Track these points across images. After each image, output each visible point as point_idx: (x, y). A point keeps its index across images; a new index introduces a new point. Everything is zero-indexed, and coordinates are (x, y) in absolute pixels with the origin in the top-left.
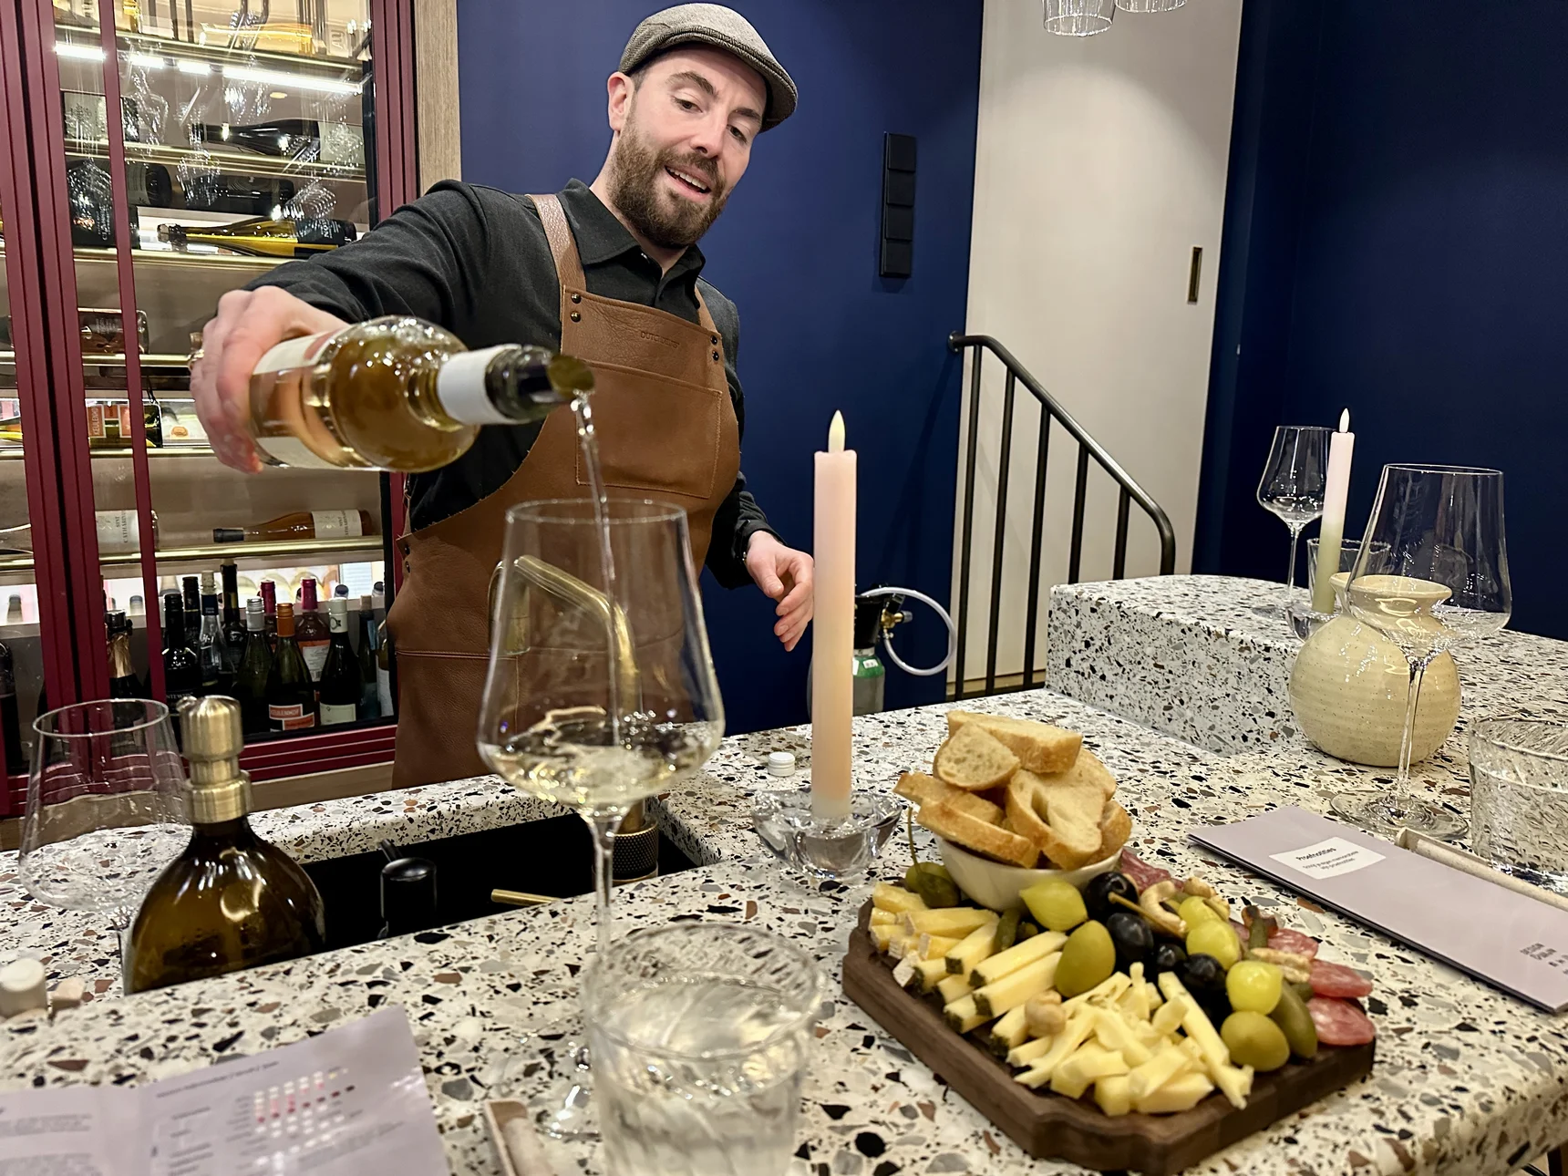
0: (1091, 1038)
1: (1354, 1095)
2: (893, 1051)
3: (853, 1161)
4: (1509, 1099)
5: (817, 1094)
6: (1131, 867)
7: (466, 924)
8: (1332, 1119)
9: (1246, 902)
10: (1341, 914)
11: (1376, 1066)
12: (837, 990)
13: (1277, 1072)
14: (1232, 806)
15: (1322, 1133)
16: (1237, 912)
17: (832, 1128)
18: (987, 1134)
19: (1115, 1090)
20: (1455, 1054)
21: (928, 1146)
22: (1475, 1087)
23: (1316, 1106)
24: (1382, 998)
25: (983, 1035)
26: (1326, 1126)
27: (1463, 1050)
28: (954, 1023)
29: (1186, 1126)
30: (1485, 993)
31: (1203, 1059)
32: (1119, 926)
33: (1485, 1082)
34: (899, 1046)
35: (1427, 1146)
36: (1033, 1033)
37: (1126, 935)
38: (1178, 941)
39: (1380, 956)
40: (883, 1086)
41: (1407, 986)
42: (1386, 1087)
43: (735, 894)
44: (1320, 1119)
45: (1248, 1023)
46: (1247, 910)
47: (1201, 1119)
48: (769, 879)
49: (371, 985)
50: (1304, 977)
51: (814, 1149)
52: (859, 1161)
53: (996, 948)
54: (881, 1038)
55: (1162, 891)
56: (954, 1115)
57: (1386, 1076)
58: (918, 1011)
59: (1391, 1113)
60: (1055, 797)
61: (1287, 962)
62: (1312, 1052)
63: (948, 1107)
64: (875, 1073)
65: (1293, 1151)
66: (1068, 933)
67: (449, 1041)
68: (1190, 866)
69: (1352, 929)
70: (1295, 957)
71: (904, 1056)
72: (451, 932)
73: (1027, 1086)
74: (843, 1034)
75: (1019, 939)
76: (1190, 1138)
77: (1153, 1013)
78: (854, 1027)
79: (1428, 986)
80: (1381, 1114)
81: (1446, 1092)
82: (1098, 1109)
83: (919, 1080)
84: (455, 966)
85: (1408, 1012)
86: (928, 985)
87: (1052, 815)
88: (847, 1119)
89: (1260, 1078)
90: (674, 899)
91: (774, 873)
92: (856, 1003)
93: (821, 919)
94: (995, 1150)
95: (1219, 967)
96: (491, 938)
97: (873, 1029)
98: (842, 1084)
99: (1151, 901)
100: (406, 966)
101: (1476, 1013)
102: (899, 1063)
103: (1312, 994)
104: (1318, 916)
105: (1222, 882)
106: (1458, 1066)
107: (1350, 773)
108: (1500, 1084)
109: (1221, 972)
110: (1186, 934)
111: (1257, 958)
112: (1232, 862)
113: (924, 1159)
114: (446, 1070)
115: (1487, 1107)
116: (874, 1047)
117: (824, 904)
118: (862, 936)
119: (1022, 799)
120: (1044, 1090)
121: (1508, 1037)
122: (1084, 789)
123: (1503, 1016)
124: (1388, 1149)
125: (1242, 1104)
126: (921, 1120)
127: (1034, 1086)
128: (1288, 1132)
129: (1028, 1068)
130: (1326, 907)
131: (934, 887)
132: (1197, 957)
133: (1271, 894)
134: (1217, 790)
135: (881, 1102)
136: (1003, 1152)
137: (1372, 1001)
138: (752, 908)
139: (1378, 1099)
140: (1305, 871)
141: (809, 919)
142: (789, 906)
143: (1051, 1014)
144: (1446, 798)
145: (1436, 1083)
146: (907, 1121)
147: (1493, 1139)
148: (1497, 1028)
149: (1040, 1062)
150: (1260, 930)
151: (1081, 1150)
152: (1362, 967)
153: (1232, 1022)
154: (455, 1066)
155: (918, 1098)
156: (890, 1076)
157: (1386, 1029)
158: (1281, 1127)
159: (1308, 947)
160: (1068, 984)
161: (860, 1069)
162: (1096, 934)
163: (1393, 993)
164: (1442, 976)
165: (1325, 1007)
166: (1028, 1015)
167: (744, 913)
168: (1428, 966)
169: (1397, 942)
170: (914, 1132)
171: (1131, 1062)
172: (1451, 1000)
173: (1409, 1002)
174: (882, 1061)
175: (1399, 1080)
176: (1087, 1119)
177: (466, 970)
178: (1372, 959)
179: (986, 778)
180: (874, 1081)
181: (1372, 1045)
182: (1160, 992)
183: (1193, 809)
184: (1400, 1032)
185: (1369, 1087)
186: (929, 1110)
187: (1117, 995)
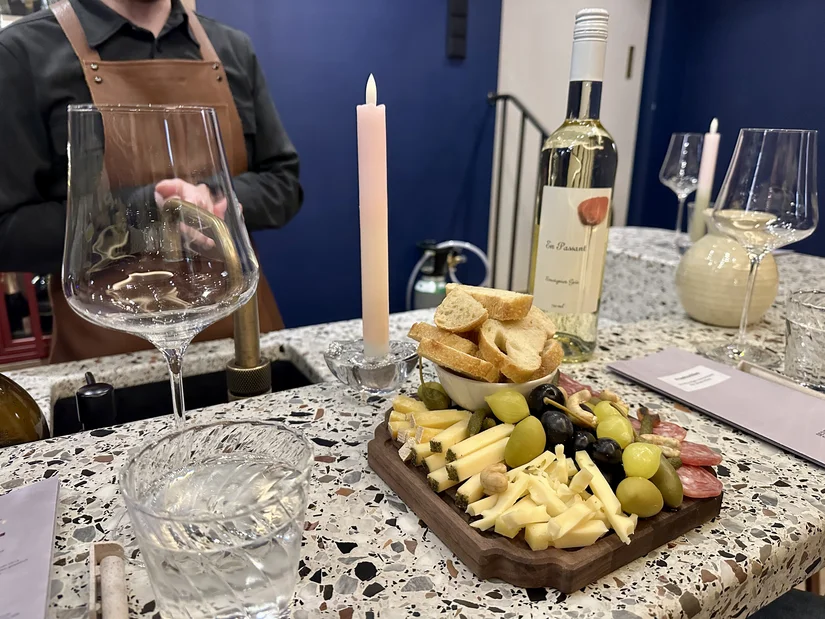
0: (526, 496)
1: (706, 530)
2: (394, 504)
3: (350, 583)
4: (810, 531)
5: (336, 535)
6: (565, 383)
7: (128, 425)
8: (691, 548)
9: (640, 405)
10: (702, 413)
11: (722, 511)
12: (365, 463)
13: (654, 518)
14: (636, 350)
15: (684, 557)
16: (634, 413)
17: (340, 559)
18: (450, 562)
19: (538, 533)
20: (774, 502)
21: (407, 571)
22: (788, 524)
23: (680, 539)
24: (727, 465)
25: (450, 495)
26: (686, 553)
27: (780, 498)
28: (433, 486)
29: (587, 557)
30: (794, 461)
31: (602, 510)
32: (549, 419)
33: (795, 520)
34: (399, 501)
35: (755, 565)
36: (487, 493)
37: (554, 426)
38: (592, 430)
39: (726, 439)
40: (383, 529)
41: (743, 457)
42: (727, 524)
43: (311, 405)
44: (682, 548)
45: (636, 485)
46: (640, 410)
47: (599, 552)
48: (336, 396)
49: (50, 464)
50: (676, 453)
51: (325, 574)
52: (356, 581)
53: (467, 435)
54: (388, 496)
55: (582, 396)
56: (429, 549)
57: (729, 517)
58: (411, 477)
59: (731, 543)
60: (512, 336)
61: (665, 443)
62: (679, 503)
63: (426, 543)
64: (379, 520)
65: (663, 571)
66: (516, 424)
67: (90, 501)
68: (607, 384)
69: (709, 422)
70: (671, 440)
71: (402, 508)
72: (117, 429)
73: (478, 530)
74: (362, 493)
75: (482, 429)
76: (590, 565)
77: (570, 479)
78: (371, 488)
79: (756, 457)
80: (725, 544)
81: (769, 528)
82: (527, 546)
83: (408, 524)
84: (111, 451)
85: (743, 474)
86: (419, 460)
87: (509, 347)
88: (354, 553)
89: (642, 522)
90: (270, 409)
91: (340, 391)
92: (376, 473)
93: (364, 419)
94: (454, 573)
95: (618, 447)
96: (141, 433)
97: (384, 488)
98: (355, 528)
99: (574, 404)
100: (79, 451)
101: (788, 474)
102: (396, 512)
103: (681, 464)
104: (688, 415)
105: (627, 394)
106: (776, 510)
107: (710, 331)
108: (804, 522)
109: (619, 450)
110: (597, 425)
111: (644, 440)
112: (634, 382)
113: (402, 581)
114: (82, 520)
115: (795, 537)
116: (382, 502)
117: (368, 410)
118: (383, 429)
119: (489, 337)
120: (490, 533)
121: (809, 489)
122: (533, 331)
123: (806, 476)
124: (728, 568)
125: (629, 542)
126: (406, 553)
127: (483, 530)
128: (660, 557)
129: (480, 517)
130: (692, 408)
131: (432, 397)
132: (603, 440)
133: (657, 401)
134: (628, 341)
135: (380, 540)
136: (460, 576)
137: (720, 467)
138: (321, 413)
139: (723, 533)
140: (679, 387)
141: (357, 419)
142: (345, 411)
143: (497, 479)
144: (767, 345)
145: (762, 521)
146: (396, 553)
147: (798, 558)
148: (802, 484)
149: (490, 513)
150: (648, 422)
151: (513, 575)
152: (714, 446)
153: (624, 485)
154: (88, 519)
155: (405, 537)
156: (388, 522)
157: (729, 485)
158: (656, 554)
159: (679, 433)
160: (512, 460)
161: (369, 517)
162: (534, 424)
163: (734, 462)
164: (765, 451)
165: (689, 473)
166: (483, 480)
167: (314, 417)
168: (756, 445)
169: (737, 429)
170: (398, 562)
171: (552, 513)
172: (772, 466)
173: (744, 467)
174: (385, 511)
175: (737, 520)
176: (518, 553)
177: (118, 453)
178: (721, 441)
179: (465, 323)
180: (378, 525)
181: (720, 497)
182: (576, 463)
183: (612, 352)
184: (738, 487)
185: (717, 525)
186: (412, 546)
187: (546, 466)
